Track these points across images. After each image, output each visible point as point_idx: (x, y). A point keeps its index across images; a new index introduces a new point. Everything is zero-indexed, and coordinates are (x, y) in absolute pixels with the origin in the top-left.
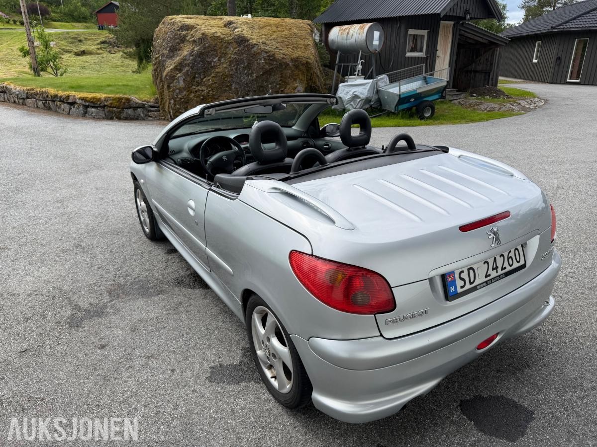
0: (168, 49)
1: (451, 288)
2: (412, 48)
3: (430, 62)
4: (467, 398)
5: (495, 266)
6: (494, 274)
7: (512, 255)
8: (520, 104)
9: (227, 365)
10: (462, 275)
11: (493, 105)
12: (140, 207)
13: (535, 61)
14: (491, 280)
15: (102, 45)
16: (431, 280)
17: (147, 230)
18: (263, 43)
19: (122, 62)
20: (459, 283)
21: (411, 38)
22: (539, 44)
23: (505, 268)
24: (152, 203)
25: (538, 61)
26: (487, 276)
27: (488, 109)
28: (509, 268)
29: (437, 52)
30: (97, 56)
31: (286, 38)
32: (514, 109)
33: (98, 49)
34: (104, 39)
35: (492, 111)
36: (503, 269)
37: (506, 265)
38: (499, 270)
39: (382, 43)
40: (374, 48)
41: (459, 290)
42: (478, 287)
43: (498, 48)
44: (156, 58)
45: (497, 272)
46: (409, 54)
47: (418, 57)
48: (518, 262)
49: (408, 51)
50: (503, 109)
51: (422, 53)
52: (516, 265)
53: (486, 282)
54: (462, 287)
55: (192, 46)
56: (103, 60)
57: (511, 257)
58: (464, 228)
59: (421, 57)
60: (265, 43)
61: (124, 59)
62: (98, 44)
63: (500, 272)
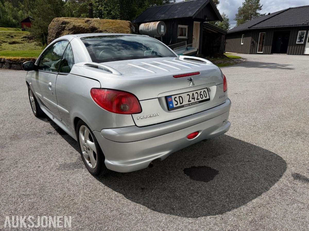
0: (55, 34)
1: (170, 104)
2: (181, 34)
3: (190, 41)
4: (188, 167)
5: (193, 97)
6: (193, 101)
7: (202, 93)
8: (233, 61)
9: (69, 163)
10: (176, 99)
11: (221, 61)
12: (31, 100)
13: (242, 44)
14: (191, 103)
15: (24, 38)
16: (159, 99)
17: (35, 112)
18: (105, 30)
19: (35, 47)
20: (175, 103)
21: (180, 29)
22: (243, 35)
23: (199, 99)
24: (36, 94)
25: (244, 44)
26: (189, 101)
27: (218, 63)
28: (200, 99)
29: (193, 36)
30: (21, 44)
31: (117, 28)
32: (230, 63)
33: (22, 40)
34: (25, 36)
35: (220, 64)
36: (197, 99)
37: (199, 97)
38: (196, 99)
39: (166, 31)
40: (161, 34)
41: (175, 106)
42: (185, 106)
43: (223, 36)
44: (49, 39)
45: (194, 100)
46: (179, 37)
47: (184, 39)
48: (206, 97)
49: (179, 36)
50: (225, 63)
51: (186, 37)
52: (204, 98)
53: (189, 104)
54: (176, 105)
55: (68, 32)
56: (24, 46)
57: (202, 94)
58: (176, 77)
59: (185, 39)
60: (106, 30)
61: (36, 46)
62: (22, 38)
63: (196, 100)
